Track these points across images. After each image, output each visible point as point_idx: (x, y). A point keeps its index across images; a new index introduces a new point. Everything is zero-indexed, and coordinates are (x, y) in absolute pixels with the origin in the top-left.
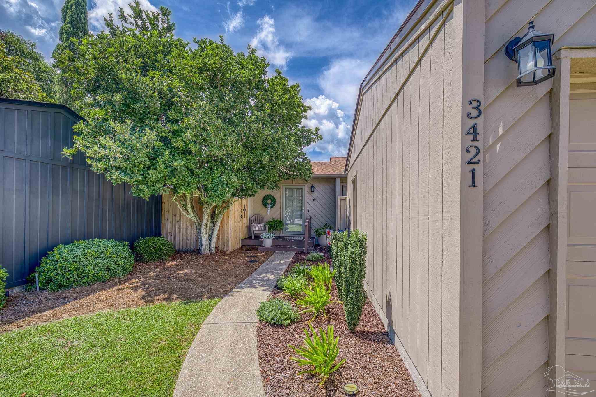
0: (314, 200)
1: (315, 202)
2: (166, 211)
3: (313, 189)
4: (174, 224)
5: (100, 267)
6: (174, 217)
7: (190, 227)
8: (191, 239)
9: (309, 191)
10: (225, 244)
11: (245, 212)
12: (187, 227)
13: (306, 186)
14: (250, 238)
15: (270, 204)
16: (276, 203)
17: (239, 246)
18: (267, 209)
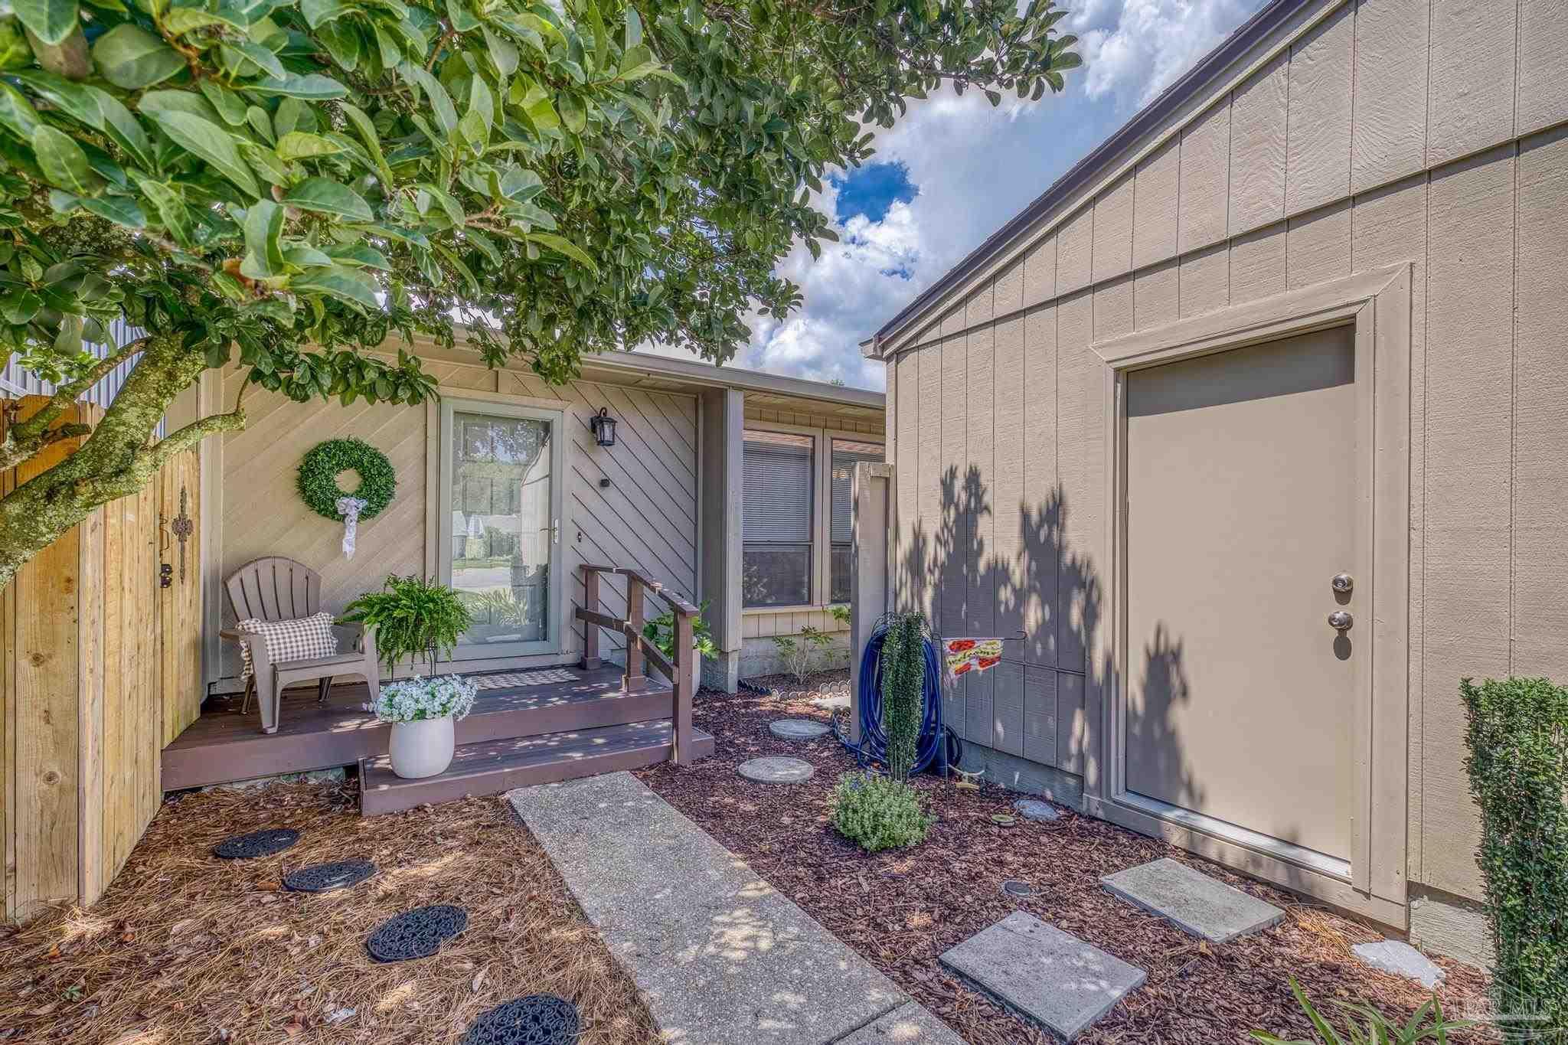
0: (604, 483)
1: (610, 493)
3: (607, 430)
9: (583, 437)
11: (182, 540)
13: (569, 411)
15: (358, 494)
16: (397, 491)
17: (150, 805)
18: (332, 526)
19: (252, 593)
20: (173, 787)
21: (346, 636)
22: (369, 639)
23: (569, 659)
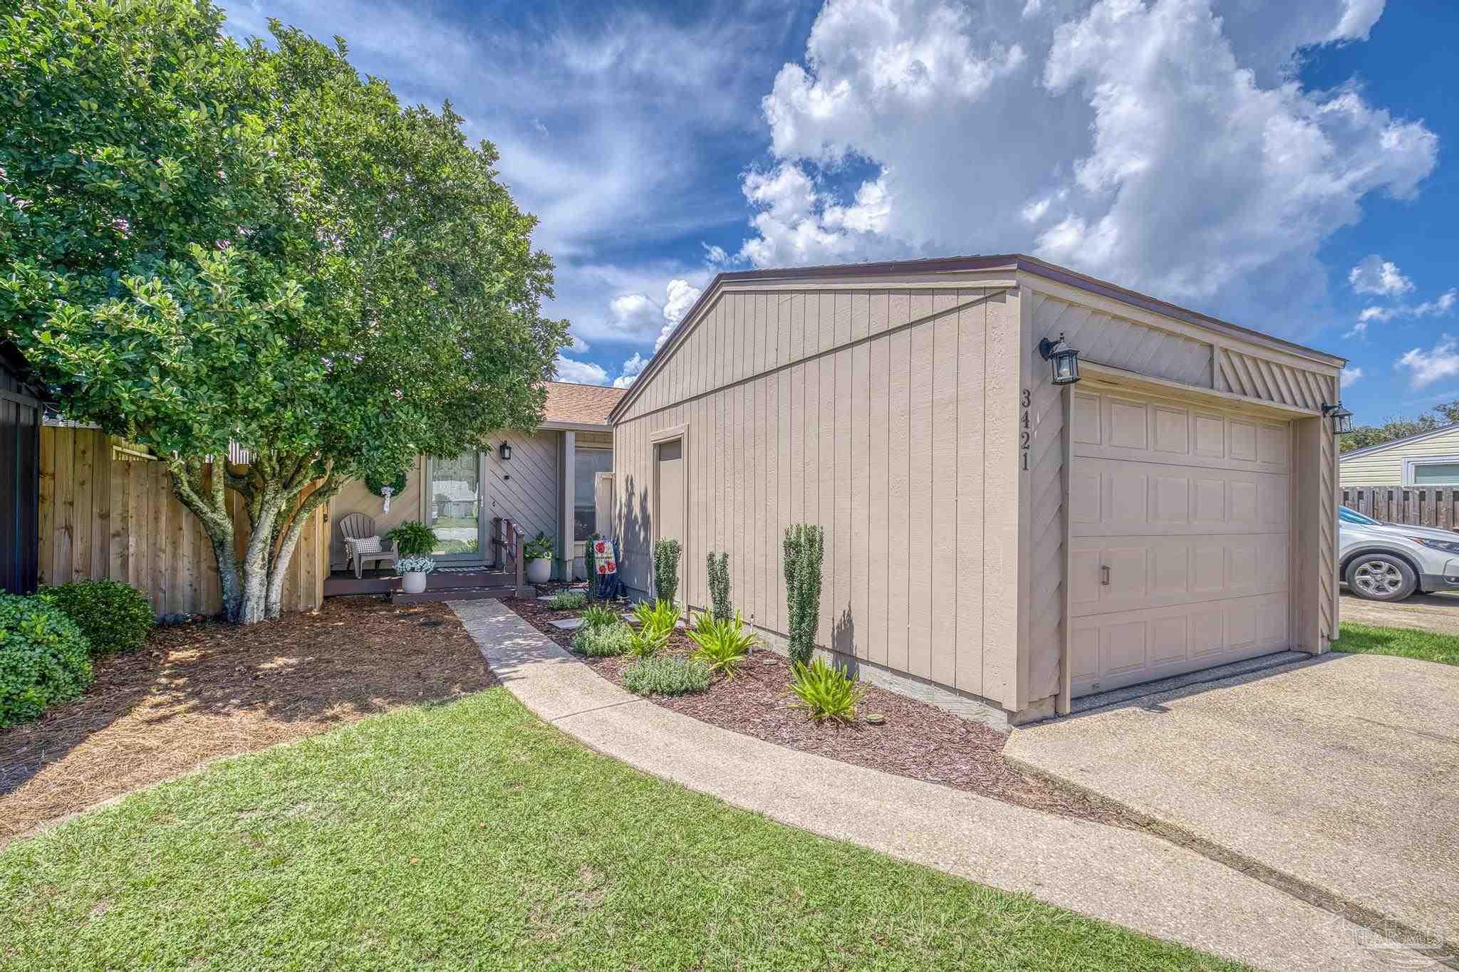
0: (507, 478)
1: (509, 482)
2: (59, 503)
3: (507, 452)
4: (97, 541)
5: (21, 674)
6: (97, 522)
7: (169, 549)
8: (173, 587)
9: (496, 456)
10: (302, 591)
12: (156, 551)
14: (348, 574)
15: (391, 486)
16: (407, 484)
18: (379, 499)
19: (349, 527)
20: (329, 594)
21: (386, 544)
22: (395, 546)
23: (489, 563)
